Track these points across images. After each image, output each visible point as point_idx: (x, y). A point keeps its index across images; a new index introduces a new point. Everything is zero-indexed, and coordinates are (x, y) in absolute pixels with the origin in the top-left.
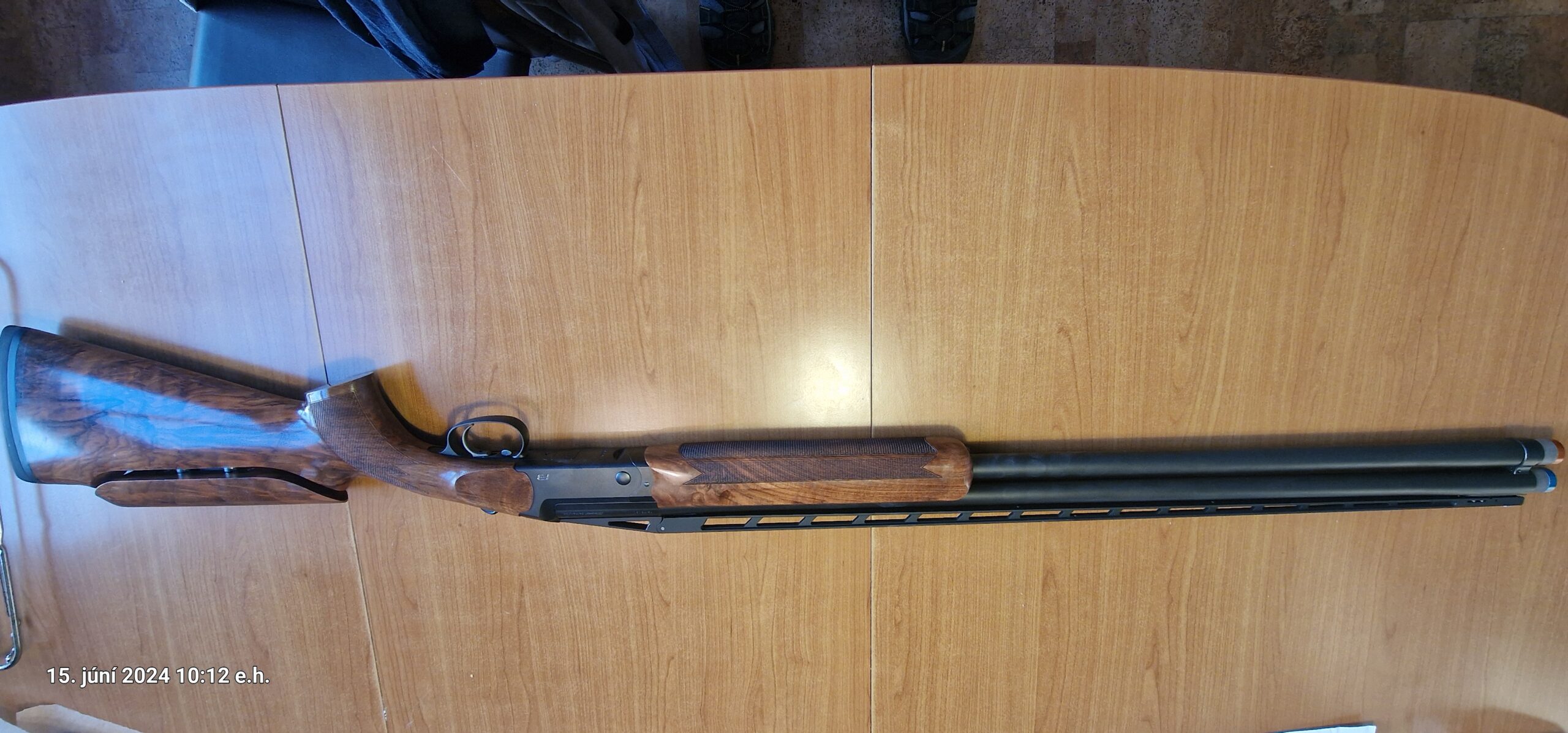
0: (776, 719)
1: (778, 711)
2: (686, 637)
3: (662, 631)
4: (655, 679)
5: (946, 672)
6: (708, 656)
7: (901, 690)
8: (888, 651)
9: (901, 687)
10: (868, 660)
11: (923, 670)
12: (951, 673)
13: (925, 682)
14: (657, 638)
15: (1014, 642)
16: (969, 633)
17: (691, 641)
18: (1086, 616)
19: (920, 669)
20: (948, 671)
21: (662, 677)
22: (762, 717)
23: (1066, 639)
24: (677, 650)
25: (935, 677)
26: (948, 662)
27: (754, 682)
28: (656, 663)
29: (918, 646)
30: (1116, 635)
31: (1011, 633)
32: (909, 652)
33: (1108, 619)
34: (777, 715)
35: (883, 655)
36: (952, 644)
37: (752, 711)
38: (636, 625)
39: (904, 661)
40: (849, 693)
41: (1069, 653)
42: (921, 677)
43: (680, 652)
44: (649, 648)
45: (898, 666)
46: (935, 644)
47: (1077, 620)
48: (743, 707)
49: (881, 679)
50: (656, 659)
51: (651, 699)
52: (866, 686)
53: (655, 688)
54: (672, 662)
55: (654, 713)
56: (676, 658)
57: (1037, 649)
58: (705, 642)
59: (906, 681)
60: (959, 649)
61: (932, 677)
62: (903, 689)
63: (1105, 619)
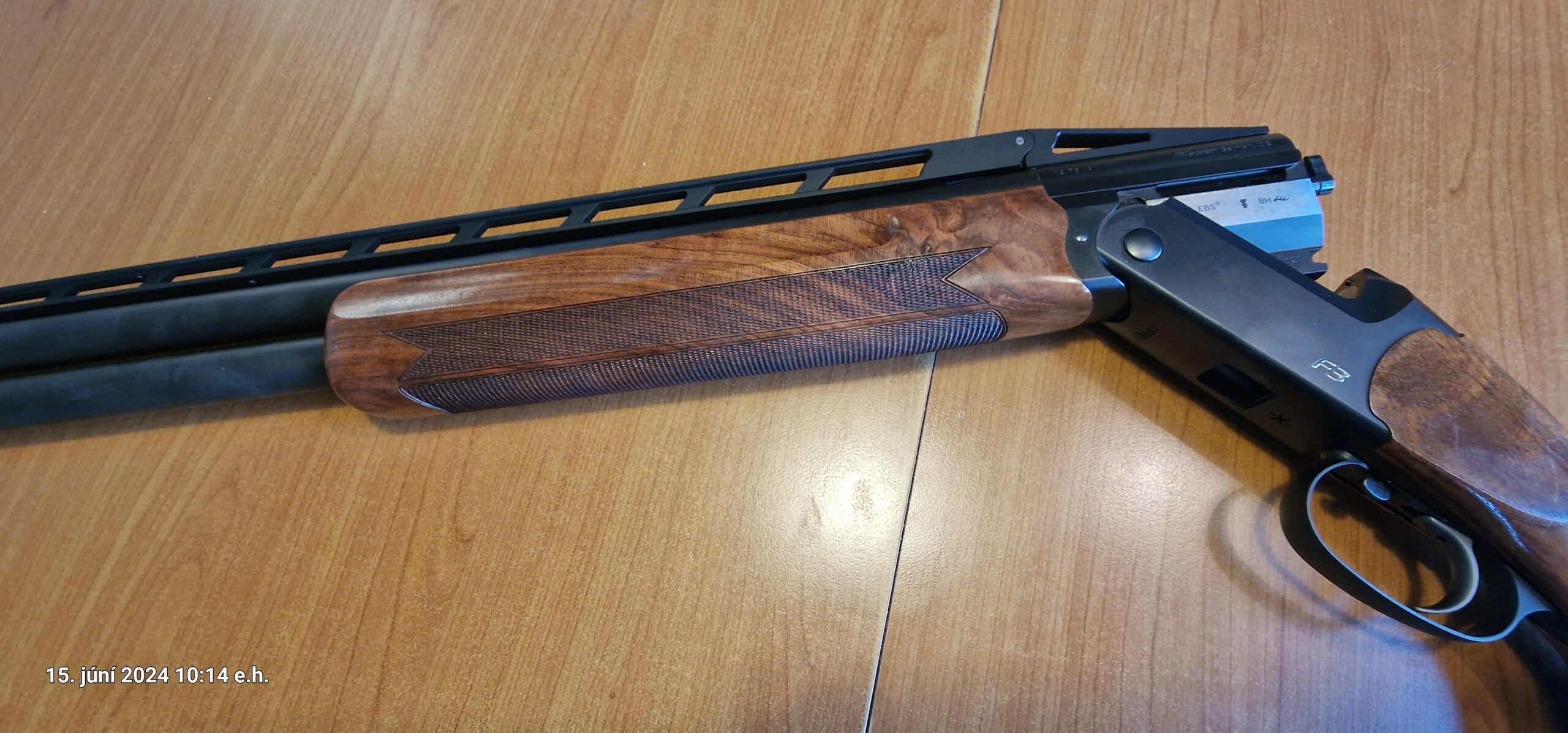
0: (1212, 23)
1: (1205, 38)
2: (1416, 236)
3: (1478, 260)
4: (1499, 154)
5: (831, 61)
6: (1362, 182)
7: (929, 40)
8: (941, 122)
9: (928, 46)
10: (991, 101)
11: (876, 72)
12: (820, 56)
13: (876, 49)
14: (1494, 246)
15: (682, 95)
16: (766, 127)
17: (1404, 223)
18: (533, 120)
19: (882, 74)
20: (825, 64)
21: (1480, 154)
22: (1242, 31)
23: (583, 84)
24: (1442, 208)
25: (855, 56)
26: (820, 79)
27: (1254, 108)
28: (1496, 188)
29: (876, 120)
30: (491, 76)
31: (683, 115)
32: (896, 113)
33: (495, 108)
34: (1208, 30)
35: (955, 114)
36: (805, 112)
37: (1265, 48)
38: (1547, 287)
39: (912, 96)
40: (1041, 53)
41: (584, 58)
42: (882, 58)
43: (1432, 201)
44: (1515, 225)
45: (927, 89)
46: (840, 118)
47: (552, 117)
48: (1286, 58)
49: (968, 68)
50: (1497, 200)
51: (1511, 111)
52: (1002, 60)
53: (1499, 132)
54: (1454, 183)
55: (1504, 82)
56: (1443, 191)
57: (641, 75)
58: (1367, 214)
59: (915, 58)
60: (795, 100)
61: (860, 54)
62: (923, 42)
63: (500, 108)
